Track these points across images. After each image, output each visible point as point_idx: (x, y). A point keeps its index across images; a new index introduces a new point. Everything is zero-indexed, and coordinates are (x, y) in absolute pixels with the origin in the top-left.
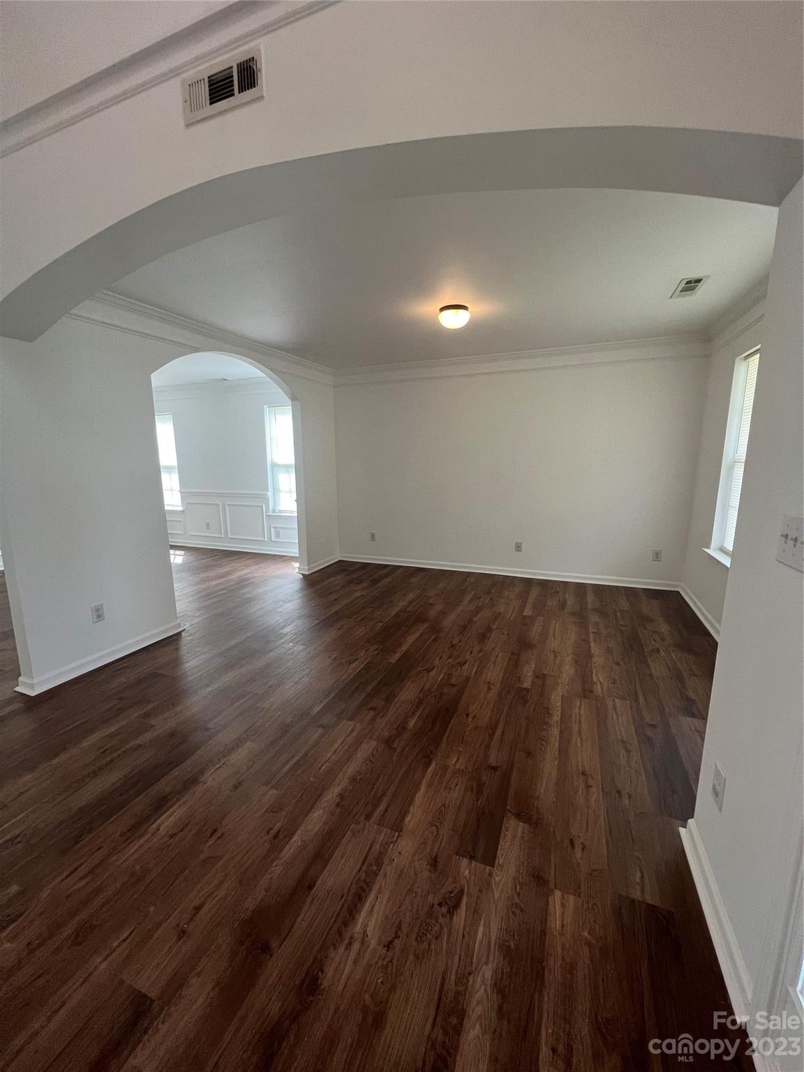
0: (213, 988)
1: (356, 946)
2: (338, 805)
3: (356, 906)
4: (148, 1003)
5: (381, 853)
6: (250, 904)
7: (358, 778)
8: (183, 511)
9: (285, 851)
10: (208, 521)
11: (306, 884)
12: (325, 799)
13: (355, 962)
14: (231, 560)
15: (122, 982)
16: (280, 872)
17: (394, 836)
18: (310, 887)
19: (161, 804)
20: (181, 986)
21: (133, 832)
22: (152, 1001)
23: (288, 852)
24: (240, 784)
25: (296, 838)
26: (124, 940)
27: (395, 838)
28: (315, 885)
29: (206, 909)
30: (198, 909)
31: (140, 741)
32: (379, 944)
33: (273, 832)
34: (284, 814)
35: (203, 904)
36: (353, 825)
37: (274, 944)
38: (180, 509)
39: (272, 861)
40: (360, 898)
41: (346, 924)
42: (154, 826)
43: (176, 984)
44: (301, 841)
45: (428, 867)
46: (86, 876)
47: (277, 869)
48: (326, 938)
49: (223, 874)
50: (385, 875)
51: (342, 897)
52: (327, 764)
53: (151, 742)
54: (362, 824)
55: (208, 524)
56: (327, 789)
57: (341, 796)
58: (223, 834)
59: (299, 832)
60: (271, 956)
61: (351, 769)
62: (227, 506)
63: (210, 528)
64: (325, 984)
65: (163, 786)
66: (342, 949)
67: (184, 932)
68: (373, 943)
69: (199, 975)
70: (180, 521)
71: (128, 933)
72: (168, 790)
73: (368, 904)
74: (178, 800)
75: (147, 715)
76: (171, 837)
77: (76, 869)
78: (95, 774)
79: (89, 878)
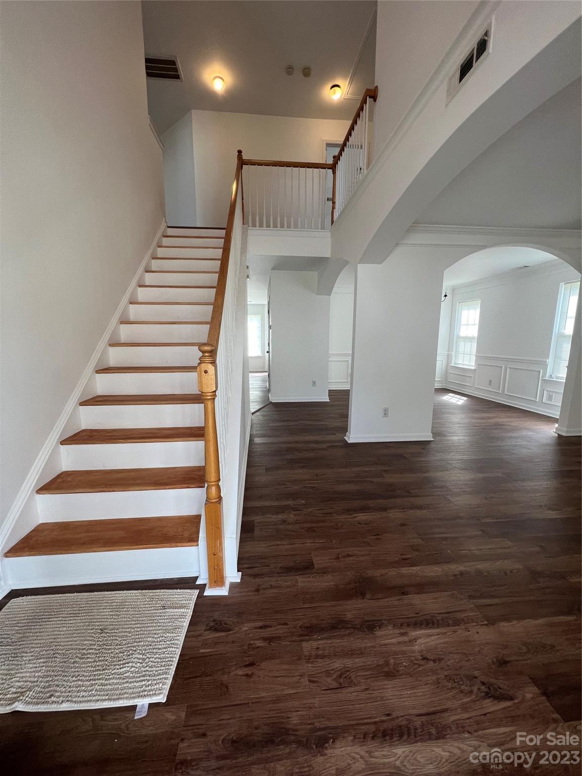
0: (334, 585)
1: (405, 639)
2: (455, 575)
3: (421, 625)
4: (312, 567)
5: (463, 620)
6: (370, 573)
7: (485, 574)
8: (475, 370)
9: (404, 569)
10: (491, 379)
11: (402, 590)
12: (449, 566)
13: (399, 643)
14: (499, 410)
15: (310, 554)
16: (393, 575)
17: (483, 621)
18: (403, 594)
19: (364, 509)
20: (324, 573)
21: (348, 511)
22: (314, 568)
23: (405, 570)
24: (405, 525)
25: (414, 568)
26: (320, 543)
27: (482, 623)
28: (406, 595)
29: (351, 558)
30: (349, 556)
31: (374, 480)
32: (421, 651)
33: (404, 557)
34: (417, 554)
35: (352, 556)
36: (456, 592)
37: (368, 596)
38: (473, 368)
39: (394, 567)
40: (427, 624)
41: (408, 625)
42: (356, 515)
43: (324, 571)
44: (416, 572)
45: (495, 660)
46: (323, 514)
47: (392, 572)
48: (393, 619)
49: (368, 553)
50: (455, 632)
51: (417, 614)
52: (467, 552)
53: (378, 483)
54: (462, 597)
55: (491, 381)
56: (455, 563)
57: (462, 574)
58: (380, 539)
59: (419, 568)
60: (363, 599)
61: (481, 566)
62: (508, 369)
63: (492, 384)
64: (378, 633)
65: (371, 503)
66: (397, 631)
67: (339, 558)
68: (416, 648)
69: (333, 576)
70: (471, 377)
71: (322, 541)
72: (371, 505)
73: (430, 631)
74: (372, 512)
75: (386, 471)
76: (359, 523)
77: (323, 509)
78: (349, 482)
79: (323, 515)
